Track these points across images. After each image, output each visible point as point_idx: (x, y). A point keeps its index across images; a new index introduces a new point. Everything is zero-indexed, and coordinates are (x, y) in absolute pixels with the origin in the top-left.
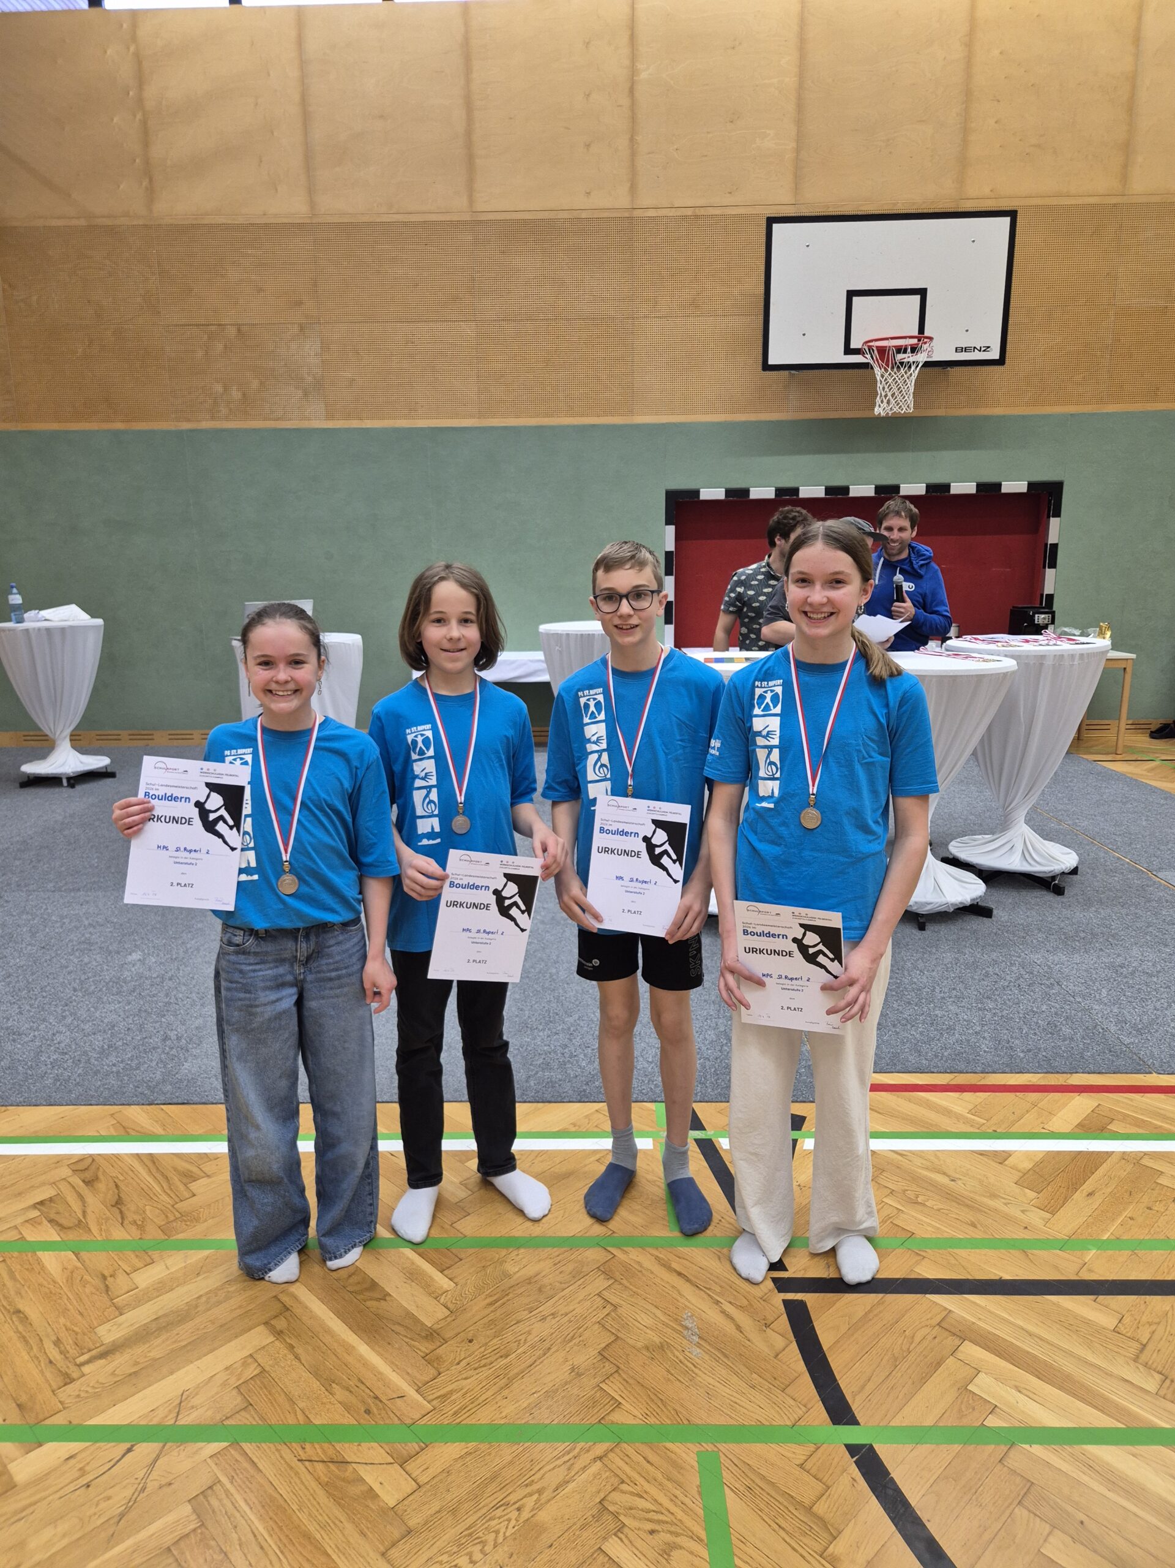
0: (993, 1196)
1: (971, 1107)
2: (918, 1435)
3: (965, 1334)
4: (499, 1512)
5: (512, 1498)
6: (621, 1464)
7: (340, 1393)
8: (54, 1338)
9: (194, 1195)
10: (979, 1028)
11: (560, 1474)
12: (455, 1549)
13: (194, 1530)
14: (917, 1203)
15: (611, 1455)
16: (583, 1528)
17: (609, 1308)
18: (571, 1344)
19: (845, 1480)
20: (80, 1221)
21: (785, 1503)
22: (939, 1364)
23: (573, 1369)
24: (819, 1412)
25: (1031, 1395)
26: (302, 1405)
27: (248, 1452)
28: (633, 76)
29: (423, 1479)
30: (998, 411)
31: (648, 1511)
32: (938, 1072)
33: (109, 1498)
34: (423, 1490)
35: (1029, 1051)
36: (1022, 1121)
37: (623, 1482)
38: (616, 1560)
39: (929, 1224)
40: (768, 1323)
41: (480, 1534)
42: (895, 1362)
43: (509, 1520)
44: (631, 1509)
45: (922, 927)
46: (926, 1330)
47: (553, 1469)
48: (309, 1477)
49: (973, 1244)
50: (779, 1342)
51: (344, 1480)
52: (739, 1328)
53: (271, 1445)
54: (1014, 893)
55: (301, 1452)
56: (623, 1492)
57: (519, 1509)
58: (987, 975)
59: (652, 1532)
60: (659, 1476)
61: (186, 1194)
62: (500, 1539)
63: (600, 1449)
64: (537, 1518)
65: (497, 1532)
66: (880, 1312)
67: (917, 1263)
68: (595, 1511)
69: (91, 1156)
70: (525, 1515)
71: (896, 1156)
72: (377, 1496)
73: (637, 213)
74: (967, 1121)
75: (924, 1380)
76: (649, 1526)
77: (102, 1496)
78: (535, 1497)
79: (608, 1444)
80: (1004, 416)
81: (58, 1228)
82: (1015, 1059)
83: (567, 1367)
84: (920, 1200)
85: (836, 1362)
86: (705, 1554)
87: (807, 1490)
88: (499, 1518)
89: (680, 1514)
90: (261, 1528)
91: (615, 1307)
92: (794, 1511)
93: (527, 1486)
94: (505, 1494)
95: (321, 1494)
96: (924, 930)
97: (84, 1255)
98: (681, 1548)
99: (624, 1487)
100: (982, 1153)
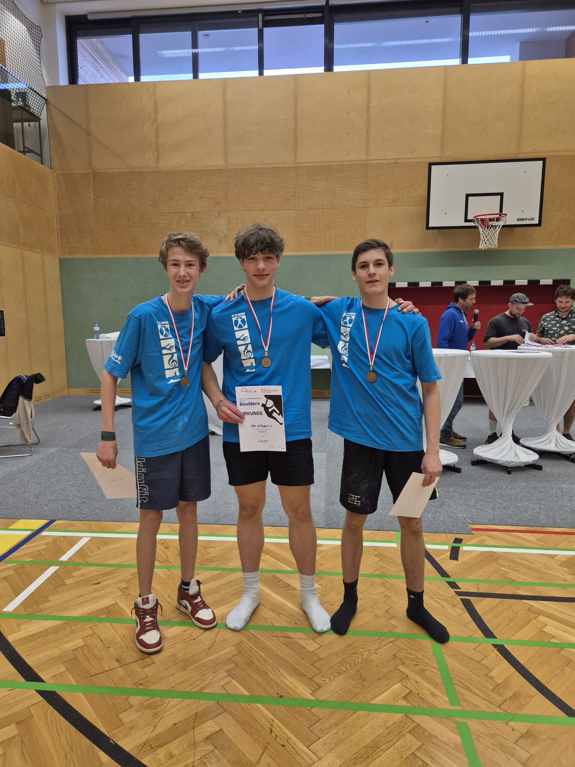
0: (549, 569)
1: (537, 538)
2: (522, 643)
3: (539, 613)
4: (354, 655)
5: (359, 652)
6: (400, 644)
7: (284, 617)
8: (168, 595)
9: (209, 554)
10: (538, 511)
11: (377, 646)
12: (339, 665)
13: (238, 654)
14: (516, 570)
15: (396, 641)
16: (389, 662)
17: (387, 598)
18: (374, 608)
19: (493, 655)
20: (166, 560)
21: (469, 660)
22: (529, 622)
23: (376, 615)
24: (479, 634)
25: (569, 633)
26: (269, 620)
27: (252, 633)
28: (369, 104)
29: (322, 644)
30: (537, 247)
31: (414, 659)
32: (521, 526)
33: (203, 643)
34: (323, 648)
35: (563, 520)
36: (561, 544)
37: (402, 649)
38: (403, 672)
39: (521, 577)
40: (455, 605)
41: (348, 661)
42: (510, 621)
43: (359, 658)
44: (406, 657)
45: (509, 473)
46: (523, 611)
47: (373, 644)
48: (278, 641)
49: (541, 584)
50: (460, 612)
51: (291, 643)
52: (442, 606)
53: (261, 631)
54: (552, 461)
55: (273, 634)
56: (402, 652)
57: (362, 655)
58: (541, 491)
59: (416, 665)
60: (416, 649)
61: (206, 553)
62: (356, 663)
63: (391, 639)
64: (369, 658)
65: (355, 661)
66: (502, 604)
67: (517, 590)
68: (392, 657)
69: (164, 539)
70: (365, 657)
71: (505, 554)
72: (306, 648)
73: (369, 162)
74: (535, 543)
75: (523, 627)
76: (415, 663)
77: (200, 642)
78: (368, 652)
79: (394, 638)
80: (540, 250)
81: (159, 562)
82: (556, 522)
83: (373, 614)
84: (517, 569)
85: (485, 619)
86: (439, 673)
87: (478, 657)
88: (355, 657)
89: (426, 660)
90: (263, 655)
91: (390, 597)
92: (473, 663)
93: (364, 648)
94: (356, 650)
95: (284, 647)
96: (510, 474)
97: (171, 570)
98: (429, 670)
99: (402, 651)
100: (543, 555)
